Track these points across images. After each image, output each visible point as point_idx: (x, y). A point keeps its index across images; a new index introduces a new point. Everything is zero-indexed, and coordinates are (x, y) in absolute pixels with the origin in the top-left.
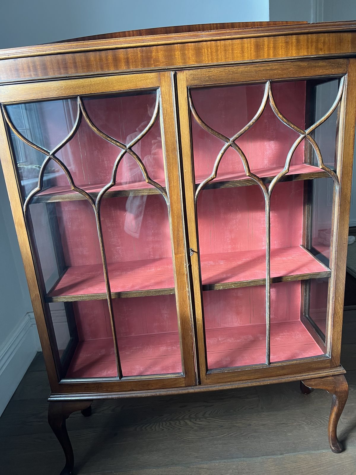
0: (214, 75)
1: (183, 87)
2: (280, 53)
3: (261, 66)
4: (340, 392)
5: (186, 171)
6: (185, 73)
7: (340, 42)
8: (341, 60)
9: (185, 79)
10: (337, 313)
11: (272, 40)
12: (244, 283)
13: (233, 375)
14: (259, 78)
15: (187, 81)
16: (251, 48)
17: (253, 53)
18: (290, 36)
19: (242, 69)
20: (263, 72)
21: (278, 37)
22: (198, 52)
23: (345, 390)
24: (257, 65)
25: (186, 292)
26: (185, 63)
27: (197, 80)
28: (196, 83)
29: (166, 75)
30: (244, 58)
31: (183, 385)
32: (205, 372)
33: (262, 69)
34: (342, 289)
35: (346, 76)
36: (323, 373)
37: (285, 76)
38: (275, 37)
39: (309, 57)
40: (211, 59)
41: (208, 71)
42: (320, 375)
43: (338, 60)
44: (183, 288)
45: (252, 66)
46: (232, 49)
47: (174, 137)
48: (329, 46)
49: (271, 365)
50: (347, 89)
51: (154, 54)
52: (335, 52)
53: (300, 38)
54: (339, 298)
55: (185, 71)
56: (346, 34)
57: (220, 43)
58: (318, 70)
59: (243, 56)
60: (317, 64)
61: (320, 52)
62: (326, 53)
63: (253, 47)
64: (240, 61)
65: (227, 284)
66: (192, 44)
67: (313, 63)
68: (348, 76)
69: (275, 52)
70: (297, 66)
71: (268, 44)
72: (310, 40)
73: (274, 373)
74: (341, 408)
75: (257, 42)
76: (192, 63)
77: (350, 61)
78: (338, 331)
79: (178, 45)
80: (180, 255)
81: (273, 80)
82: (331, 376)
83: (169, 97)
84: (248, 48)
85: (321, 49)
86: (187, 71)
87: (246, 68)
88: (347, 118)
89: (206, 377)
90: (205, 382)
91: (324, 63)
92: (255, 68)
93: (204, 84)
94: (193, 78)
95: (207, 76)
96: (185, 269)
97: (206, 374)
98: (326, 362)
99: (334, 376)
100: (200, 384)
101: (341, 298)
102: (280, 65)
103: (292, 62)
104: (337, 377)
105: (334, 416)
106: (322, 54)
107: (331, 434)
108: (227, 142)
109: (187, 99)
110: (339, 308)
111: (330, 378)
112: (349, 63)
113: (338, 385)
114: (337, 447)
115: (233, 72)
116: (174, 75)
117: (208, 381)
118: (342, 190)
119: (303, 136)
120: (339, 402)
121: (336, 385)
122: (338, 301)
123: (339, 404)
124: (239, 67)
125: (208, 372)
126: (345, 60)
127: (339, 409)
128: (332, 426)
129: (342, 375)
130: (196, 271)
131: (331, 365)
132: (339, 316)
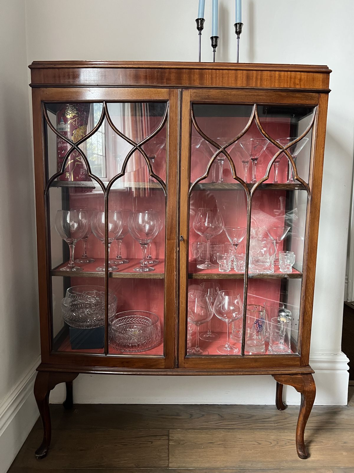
0: (212, 95)
1: (187, 101)
2: (266, 84)
3: (249, 92)
4: (308, 392)
5: (183, 168)
6: (189, 91)
7: (313, 80)
8: (314, 94)
9: (190, 95)
10: (307, 311)
11: (260, 73)
12: (225, 275)
13: (210, 361)
14: (247, 101)
15: (191, 97)
16: (243, 78)
17: (245, 82)
18: (274, 72)
19: (234, 92)
20: (251, 97)
21: (264, 71)
22: (202, 77)
23: (313, 391)
24: (247, 91)
25: (174, 275)
26: (190, 84)
27: (199, 97)
28: (197, 99)
29: (175, 91)
30: (238, 84)
31: (163, 367)
32: (184, 356)
33: (251, 94)
34: (311, 289)
35: (317, 107)
36: (292, 371)
37: (268, 101)
38: (262, 72)
39: (288, 89)
40: (211, 82)
41: (208, 91)
42: (290, 371)
43: (311, 93)
44: (172, 272)
45: (243, 91)
46: (228, 77)
47: (176, 140)
48: (304, 82)
49: (244, 356)
50: (318, 117)
51: (167, 75)
52: (309, 88)
53: (282, 74)
55: (190, 89)
56: (318, 74)
58: (295, 99)
59: (236, 83)
60: (294, 95)
62: (302, 87)
64: (233, 86)
65: (211, 274)
66: (198, 70)
67: (291, 94)
68: (319, 107)
69: (261, 82)
70: (278, 94)
71: (256, 76)
72: (289, 77)
73: (248, 365)
74: (308, 409)
75: (247, 74)
76: (197, 84)
77: (320, 95)
78: (307, 330)
79: (187, 70)
80: (172, 241)
81: (258, 104)
82: (300, 374)
83: (175, 109)
84: (240, 77)
85: (298, 84)
86: (191, 89)
87: (238, 92)
88: (318, 140)
89: (184, 361)
90: (183, 366)
91: (300, 95)
92: (246, 93)
93: (204, 101)
94: (196, 95)
95: (207, 95)
96: (175, 254)
97: (185, 358)
98: (296, 360)
99: (302, 374)
100: (178, 367)
101: (310, 298)
102: (265, 92)
103: (274, 91)
104: (305, 376)
105: (302, 418)
106: (298, 87)
107: (299, 438)
108: (219, 149)
109: (189, 111)
110: (309, 307)
111: (300, 376)
112: (320, 97)
113: (306, 384)
114: (304, 452)
115: (228, 94)
116: (181, 91)
117: (186, 365)
118: (313, 199)
119: (282, 150)
120: (306, 402)
121: (305, 384)
122: (308, 301)
123: (307, 404)
124: (233, 91)
125: (187, 356)
126: (317, 95)
127: (306, 410)
128: (299, 429)
129: (310, 375)
130: (184, 256)
131: (300, 364)
132: (309, 315)
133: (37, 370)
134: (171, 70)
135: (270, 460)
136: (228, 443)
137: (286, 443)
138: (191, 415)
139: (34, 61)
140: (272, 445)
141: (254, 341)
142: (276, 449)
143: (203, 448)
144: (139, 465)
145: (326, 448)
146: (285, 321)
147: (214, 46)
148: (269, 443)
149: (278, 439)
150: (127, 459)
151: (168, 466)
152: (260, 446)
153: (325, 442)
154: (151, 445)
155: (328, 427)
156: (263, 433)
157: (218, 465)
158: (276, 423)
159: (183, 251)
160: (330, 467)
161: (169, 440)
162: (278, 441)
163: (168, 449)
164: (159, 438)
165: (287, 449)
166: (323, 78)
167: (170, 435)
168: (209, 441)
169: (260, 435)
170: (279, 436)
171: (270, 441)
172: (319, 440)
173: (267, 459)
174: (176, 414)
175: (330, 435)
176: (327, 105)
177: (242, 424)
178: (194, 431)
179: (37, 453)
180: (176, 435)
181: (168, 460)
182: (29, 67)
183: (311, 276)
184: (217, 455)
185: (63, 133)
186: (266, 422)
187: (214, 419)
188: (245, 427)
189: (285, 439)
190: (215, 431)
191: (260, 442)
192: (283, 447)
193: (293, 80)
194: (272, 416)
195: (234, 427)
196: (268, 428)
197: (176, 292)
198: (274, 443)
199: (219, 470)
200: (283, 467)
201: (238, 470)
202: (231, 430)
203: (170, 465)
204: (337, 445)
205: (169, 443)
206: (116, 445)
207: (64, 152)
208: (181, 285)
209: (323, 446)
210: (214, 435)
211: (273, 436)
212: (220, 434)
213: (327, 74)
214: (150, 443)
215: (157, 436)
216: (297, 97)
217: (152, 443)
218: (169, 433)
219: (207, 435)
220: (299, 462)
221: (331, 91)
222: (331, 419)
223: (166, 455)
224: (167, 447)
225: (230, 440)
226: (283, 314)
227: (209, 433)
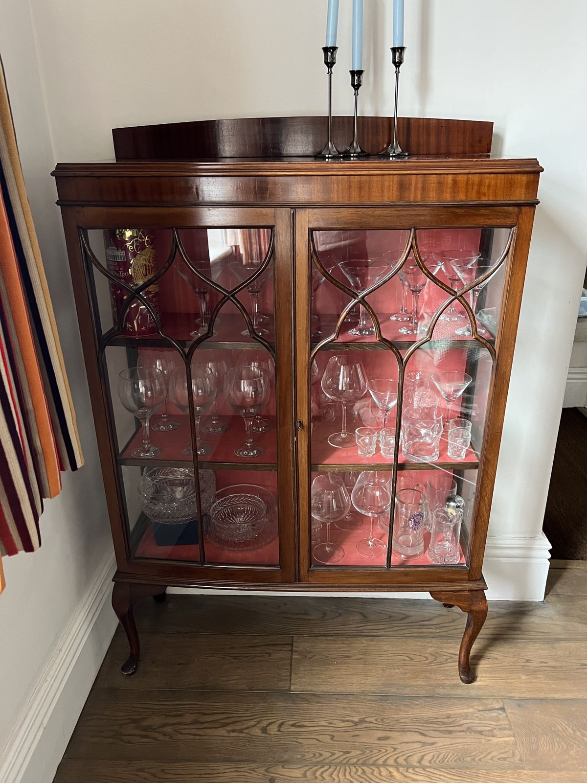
0: (343, 217)
1: (303, 228)
2: (431, 196)
3: (404, 210)
4: (477, 611)
5: (300, 328)
6: (307, 212)
7: (511, 186)
8: (511, 208)
9: (307, 219)
10: (481, 515)
11: (421, 179)
12: (365, 466)
13: (343, 575)
14: (400, 224)
15: (309, 221)
16: (393, 187)
17: (396, 194)
18: (445, 175)
19: (378, 212)
20: (407, 218)
21: (429, 175)
23: (484, 610)
24: (399, 209)
25: (290, 471)
27: (322, 221)
28: (320, 225)
29: (286, 212)
30: (384, 199)
31: (279, 581)
32: (307, 568)
33: (405, 213)
34: (490, 487)
35: (514, 228)
36: (458, 586)
38: (425, 176)
39: (467, 203)
40: (342, 197)
41: (336, 211)
42: (452, 587)
43: (506, 208)
44: (287, 467)
45: (393, 209)
46: (370, 188)
48: (496, 190)
49: (390, 569)
50: (516, 244)
51: (270, 186)
52: (501, 199)
53: (458, 178)
54: (486, 498)
55: (307, 209)
56: (519, 176)
57: (355, 178)
59: (383, 196)
60: (478, 213)
61: (483, 197)
62: (491, 199)
63: (396, 187)
64: (378, 201)
65: (344, 466)
67: (472, 211)
68: (518, 228)
69: (424, 193)
70: (451, 212)
71: (416, 184)
72: (470, 182)
73: (395, 579)
74: (475, 630)
75: (401, 181)
76: (318, 201)
77: (522, 210)
78: (481, 538)
79: (301, 177)
80: (287, 427)
81: (418, 228)
82: (466, 590)
84: (389, 186)
85: (484, 194)
86: (310, 209)
87: (385, 211)
89: (307, 574)
90: (306, 581)
91: (487, 212)
92: (396, 212)
93: (329, 227)
94: (317, 218)
95: (335, 217)
96: (291, 445)
97: (308, 571)
98: (463, 573)
99: (470, 591)
100: (300, 581)
101: (488, 498)
102: (430, 210)
103: (445, 207)
104: (474, 593)
105: (467, 639)
106: (485, 200)
107: (462, 659)
108: (355, 299)
109: (307, 243)
110: (484, 511)
111: (467, 593)
112: (521, 212)
113: (474, 603)
114: (468, 676)
115: (368, 215)
116: (293, 213)
117: (310, 579)
118: (499, 368)
119: (454, 297)
120: (474, 623)
121: (472, 603)
122: (484, 501)
123: (474, 625)
124: (376, 209)
125: (311, 568)
126: (516, 209)
127: (473, 631)
128: (464, 650)
129: (481, 591)
130: (304, 448)
131: (468, 578)
132: (484, 520)
133: (113, 581)
134: (276, 177)
135: (422, 684)
136: (369, 657)
137: (447, 660)
138: (324, 614)
139: (58, 164)
140: (427, 662)
141: (408, 536)
142: (432, 667)
143: (335, 664)
144: (253, 687)
145: (501, 668)
146: (454, 514)
147: (356, 87)
148: (425, 659)
149: (437, 653)
150: (237, 677)
151: (289, 690)
152: (412, 662)
153: (500, 659)
154: (270, 658)
155: (508, 636)
156: (417, 643)
157: (354, 689)
158: (438, 628)
159: (303, 440)
160: (501, 696)
161: (292, 650)
162: (437, 655)
163: (291, 665)
164: (279, 649)
165: (446, 668)
166: (527, 182)
167: (295, 644)
168: (345, 655)
169: (414, 645)
170: (439, 648)
171: (426, 655)
172: (492, 655)
173: (419, 683)
174: (304, 612)
175: (510, 648)
176: (531, 224)
177: (391, 629)
178: (325, 638)
179: (124, 669)
180: (302, 645)
181: (290, 681)
182: (52, 174)
183: (490, 470)
184: (353, 675)
185: (116, 264)
186: (425, 627)
187: (355, 621)
188: (395, 633)
189: (446, 652)
190: (354, 639)
191: (412, 656)
192: (441, 666)
193: (475, 187)
194: (435, 617)
195: (380, 633)
196: (426, 636)
197: (294, 492)
198: (431, 658)
199: (355, 696)
200: (438, 694)
201: (379, 696)
202: (376, 639)
203: (292, 688)
204: (516, 664)
205: (291, 657)
206: (224, 658)
207: (119, 292)
208: (301, 484)
209: (497, 665)
210: (352, 645)
211: (431, 647)
212: (361, 644)
213: (536, 175)
214: (268, 655)
215: (277, 644)
216: (482, 215)
217: (269, 656)
218: (293, 642)
219: (343, 645)
220: (459, 688)
221: (539, 202)
222: (516, 623)
223: (288, 674)
224: (290, 661)
225: (374, 653)
226: (452, 504)
227: (345, 642)
